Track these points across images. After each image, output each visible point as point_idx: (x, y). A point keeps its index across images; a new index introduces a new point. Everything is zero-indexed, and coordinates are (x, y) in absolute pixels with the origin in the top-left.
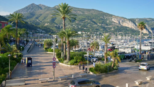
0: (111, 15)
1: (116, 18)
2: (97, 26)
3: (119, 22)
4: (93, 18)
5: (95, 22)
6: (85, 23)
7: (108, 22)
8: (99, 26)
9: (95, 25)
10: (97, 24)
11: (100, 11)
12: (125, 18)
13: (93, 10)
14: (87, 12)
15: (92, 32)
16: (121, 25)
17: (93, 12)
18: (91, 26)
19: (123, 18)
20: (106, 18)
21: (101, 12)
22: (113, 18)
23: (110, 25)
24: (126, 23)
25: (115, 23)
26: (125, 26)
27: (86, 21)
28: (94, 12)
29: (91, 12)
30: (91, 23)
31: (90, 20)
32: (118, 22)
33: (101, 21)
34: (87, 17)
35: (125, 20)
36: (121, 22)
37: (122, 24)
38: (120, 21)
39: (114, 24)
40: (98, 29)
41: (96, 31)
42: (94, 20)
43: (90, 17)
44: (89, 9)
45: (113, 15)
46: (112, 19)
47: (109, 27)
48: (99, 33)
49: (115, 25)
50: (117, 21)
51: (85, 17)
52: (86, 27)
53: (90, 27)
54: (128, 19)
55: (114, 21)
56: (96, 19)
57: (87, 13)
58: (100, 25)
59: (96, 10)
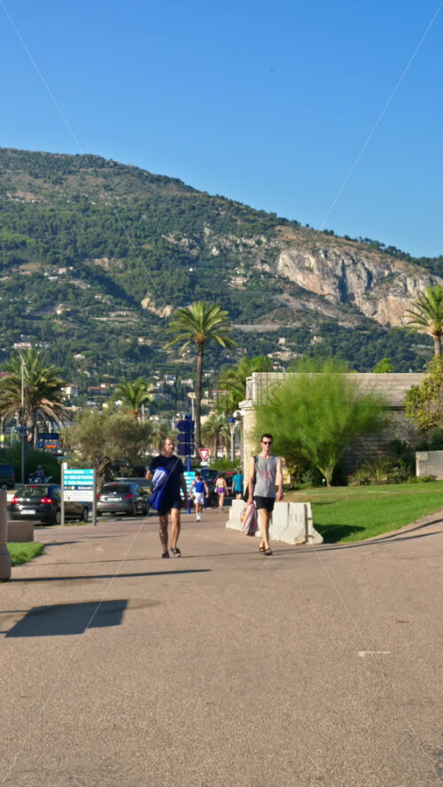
0: (269, 224)
1: (314, 252)
2: (134, 320)
3: (342, 286)
4: (99, 246)
5: (120, 279)
6: (19, 287)
7: (240, 281)
8: (155, 319)
9: (120, 317)
10: (134, 304)
11: (158, 179)
12: (393, 252)
13: (94, 162)
14: (32, 189)
15: (93, 382)
16: (358, 312)
17: (91, 180)
18: (82, 322)
19: (376, 246)
20: (224, 251)
21: (174, 192)
22: (288, 243)
23: (259, 310)
24: (405, 293)
25: (301, 292)
26: (395, 323)
27: (29, 269)
28: (108, 188)
29: (72, 180)
30: (77, 293)
31: (69, 262)
32: (329, 290)
33: (175, 277)
34: (31, 231)
35: (398, 266)
36: (356, 285)
37: (366, 308)
38: (352, 278)
39: (295, 304)
40: (144, 349)
41: (133, 367)
42: (104, 262)
43: (62, 237)
44: (48, 157)
45: (283, 222)
46: (272, 256)
47: (247, 337)
48: (167, 389)
49: (305, 312)
50: (325, 273)
51: (19, 237)
52: (36, 332)
53: (68, 335)
54: (418, 262)
55: (299, 279)
56: (124, 254)
57: (30, 198)
58: (168, 310)
59: (120, 170)
